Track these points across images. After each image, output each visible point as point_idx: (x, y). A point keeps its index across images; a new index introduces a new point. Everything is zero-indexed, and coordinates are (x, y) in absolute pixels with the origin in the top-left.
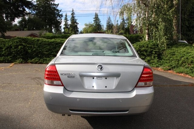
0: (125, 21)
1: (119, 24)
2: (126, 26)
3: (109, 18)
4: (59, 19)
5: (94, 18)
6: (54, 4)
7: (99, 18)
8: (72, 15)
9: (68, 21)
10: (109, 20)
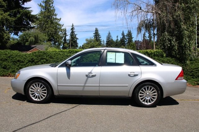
0: (126, 37)
1: (119, 40)
2: (126, 42)
3: (109, 33)
4: (61, 34)
5: (94, 34)
6: (56, 18)
7: (99, 33)
8: (71, 30)
9: (67, 36)
10: (109, 35)
